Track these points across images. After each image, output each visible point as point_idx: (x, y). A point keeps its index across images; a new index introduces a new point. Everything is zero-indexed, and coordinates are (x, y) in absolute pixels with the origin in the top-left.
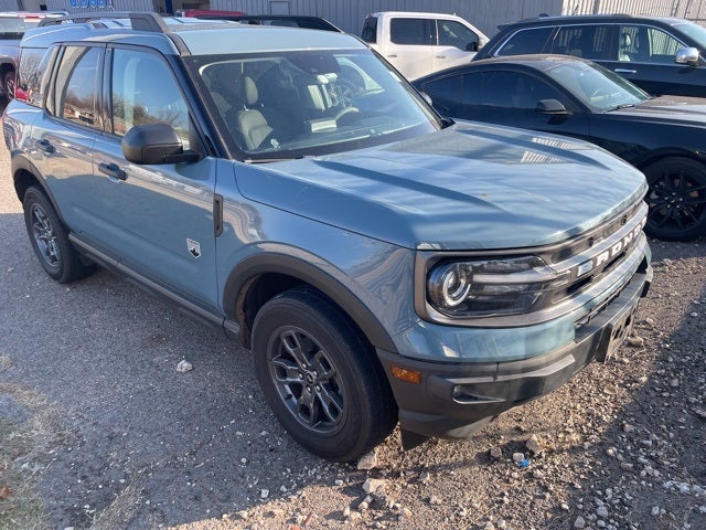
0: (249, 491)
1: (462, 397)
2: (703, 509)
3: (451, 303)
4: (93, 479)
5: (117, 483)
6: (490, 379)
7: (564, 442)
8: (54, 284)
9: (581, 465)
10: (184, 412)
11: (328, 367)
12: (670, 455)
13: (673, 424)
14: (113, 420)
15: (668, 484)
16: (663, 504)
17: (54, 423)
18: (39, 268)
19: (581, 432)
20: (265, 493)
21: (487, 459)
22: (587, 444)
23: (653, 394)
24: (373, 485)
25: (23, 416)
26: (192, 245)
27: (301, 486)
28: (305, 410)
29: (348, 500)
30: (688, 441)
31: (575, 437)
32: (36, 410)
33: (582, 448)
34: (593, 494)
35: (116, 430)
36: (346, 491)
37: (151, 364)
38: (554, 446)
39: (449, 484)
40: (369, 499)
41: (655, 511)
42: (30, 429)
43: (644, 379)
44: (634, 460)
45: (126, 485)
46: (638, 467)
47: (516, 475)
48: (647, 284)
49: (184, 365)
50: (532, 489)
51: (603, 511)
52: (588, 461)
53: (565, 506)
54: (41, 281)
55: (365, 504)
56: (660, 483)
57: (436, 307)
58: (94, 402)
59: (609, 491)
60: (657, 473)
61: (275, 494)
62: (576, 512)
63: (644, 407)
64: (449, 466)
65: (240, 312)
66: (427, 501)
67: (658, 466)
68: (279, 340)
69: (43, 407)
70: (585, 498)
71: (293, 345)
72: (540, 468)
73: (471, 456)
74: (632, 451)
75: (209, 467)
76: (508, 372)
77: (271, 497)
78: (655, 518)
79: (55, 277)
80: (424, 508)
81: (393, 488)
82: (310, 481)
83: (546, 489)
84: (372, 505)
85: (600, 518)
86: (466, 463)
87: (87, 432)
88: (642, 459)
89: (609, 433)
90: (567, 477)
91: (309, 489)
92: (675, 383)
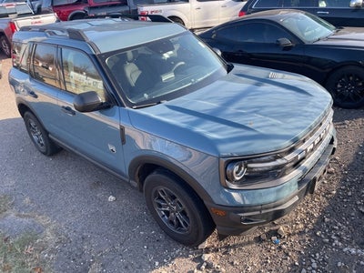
0: (150, 263)
1: (246, 221)
2: (362, 263)
3: (238, 178)
4: (79, 260)
5: (89, 262)
6: (258, 212)
7: (296, 229)
8: (44, 157)
9: (304, 241)
10: (115, 223)
11: (181, 206)
12: (347, 233)
13: (348, 217)
14: (83, 229)
15: (345, 250)
16: (343, 261)
17: (56, 232)
18: (35, 149)
19: (304, 223)
20: (157, 263)
21: (259, 240)
22: (307, 230)
23: (338, 200)
24: (206, 257)
25: (41, 230)
26: (111, 147)
27: (173, 259)
28: (171, 222)
29: (196, 264)
30: (356, 226)
31: (301, 226)
32: (47, 226)
33: (304, 232)
34: (310, 256)
35: (85, 234)
36: (194, 260)
37: (96, 197)
38: (291, 232)
39: (242, 254)
40: (205, 264)
41: (339, 264)
42: (45, 236)
43: (334, 192)
44: (329, 238)
45: (93, 262)
46: (331, 241)
47: (273, 248)
48: (334, 149)
49: (111, 198)
50: (281, 255)
51: (315, 265)
52: (307, 239)
53: (297, 264)
54: (37, 155)
55: (203, 267)
56: (342, 249)
57: (231, 182)
58: (72, 220)
59: (317, 254)
60: (340, 244)
61: (162, 264)
62: (302, 266)
63: (335, 208)
64: (241, 245)
65: (137, 178)
66: (232, 263)
67: (341, 240)
68: (156, 191)
69: (49, 224)
70: (306, 258)
71: (164, 194)
72: (284, 243)
73: (252, 239)
74: (329, 232)
75: (130, 251)
76: (267, 209)
77: (160, 265)
78: (339, 268)
79: (44, 153)
80: (231, 267)
81: (216, 257)
82: (177, 256)
83: (287, 255)
84: (207, 267)
85: (313, 269)
86: (249, 243)
87: (72, 235)
88: (333, 237)
89: (317, 223)
90: (297, 248)
91: (177, 260)
92: (350, 194)
